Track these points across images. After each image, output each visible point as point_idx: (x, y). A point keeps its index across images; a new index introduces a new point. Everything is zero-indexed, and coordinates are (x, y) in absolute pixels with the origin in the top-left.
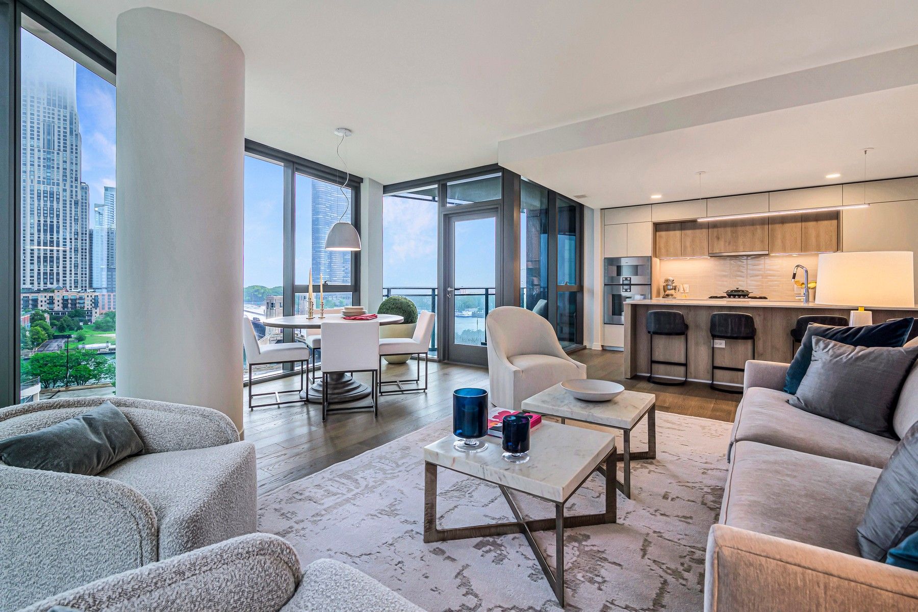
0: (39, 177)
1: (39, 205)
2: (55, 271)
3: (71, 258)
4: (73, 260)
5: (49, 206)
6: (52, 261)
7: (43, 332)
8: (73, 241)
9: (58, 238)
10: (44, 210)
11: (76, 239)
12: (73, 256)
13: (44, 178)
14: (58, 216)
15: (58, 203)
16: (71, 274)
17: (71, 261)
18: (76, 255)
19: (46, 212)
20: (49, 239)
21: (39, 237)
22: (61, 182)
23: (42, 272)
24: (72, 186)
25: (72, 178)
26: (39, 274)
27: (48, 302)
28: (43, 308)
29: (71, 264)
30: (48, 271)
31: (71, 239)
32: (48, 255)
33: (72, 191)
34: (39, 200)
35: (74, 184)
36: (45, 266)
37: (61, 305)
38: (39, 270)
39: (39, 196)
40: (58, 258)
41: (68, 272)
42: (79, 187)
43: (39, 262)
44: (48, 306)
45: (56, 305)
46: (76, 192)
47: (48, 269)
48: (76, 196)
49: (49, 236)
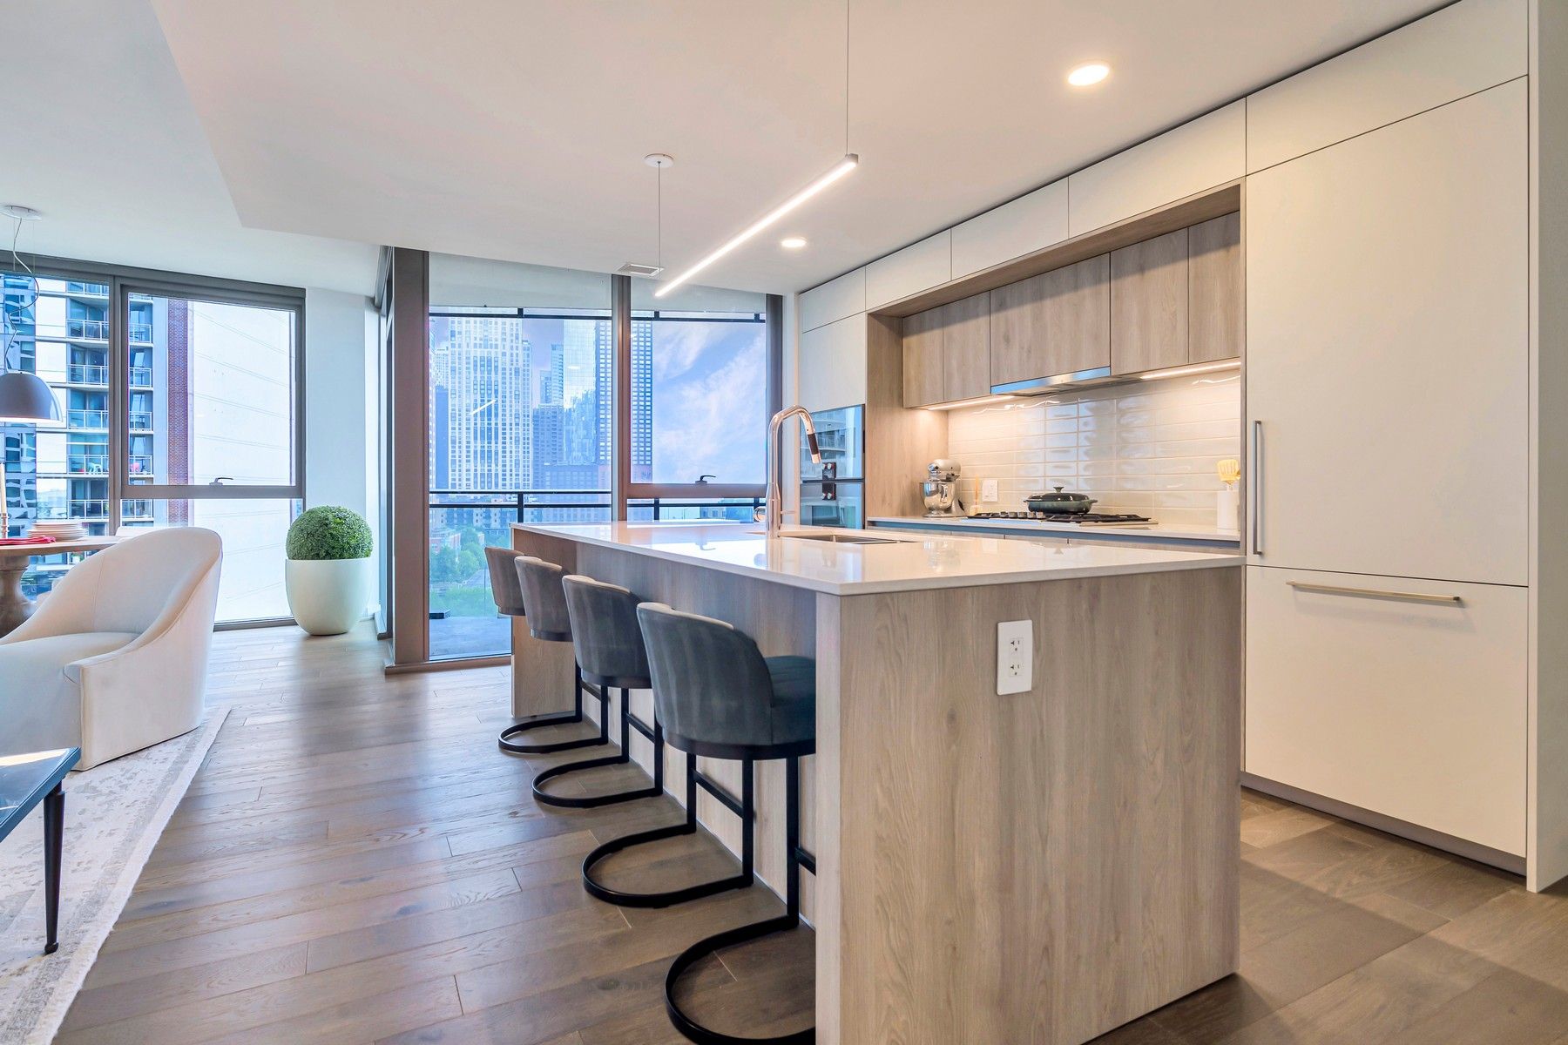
0: (476, 339)
1: (475, 377)
2: (493, 472)
3: (511, 452)
4: (514, 454)
5: (486, 379)
6: (490, 457)
7: (474, 559)
8: (514, 427)
9: (496, 424)
10: (481, 385)
11: (517, 424)
12: (514, 450)
13: (481, 339)
14: (496, 391)
15: (496, 373)
16: (511, 475)
17: (511, 457)
18: (517, 447)
19: (483, 387)
20: (486, 426)
21: (476, 424)
22: (499, 342)
23: (479, 472)
24: (512, 348)
25: (512, 335)
26: (476, 475)
27: (484, 515)
28: (479, 524)
29: (511, 461)
30: (486, 472)
31: (511, 424)
32: (486, 449)
33: (512, 355)
34: (475, 370)
35: (514, 345)
36: (482, 465)
37: (498, 521)
38: (476, 470)
39: (475, 366)
40: (497, 453)
41: (508, 473)
42: (520, 348)
43: (475, 458)
44: (484, 521)
45: (492, 521)
46: (517, 354)
47: (486, 468)
48: (517, 361)
49: (486, 422)
